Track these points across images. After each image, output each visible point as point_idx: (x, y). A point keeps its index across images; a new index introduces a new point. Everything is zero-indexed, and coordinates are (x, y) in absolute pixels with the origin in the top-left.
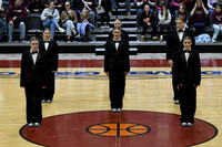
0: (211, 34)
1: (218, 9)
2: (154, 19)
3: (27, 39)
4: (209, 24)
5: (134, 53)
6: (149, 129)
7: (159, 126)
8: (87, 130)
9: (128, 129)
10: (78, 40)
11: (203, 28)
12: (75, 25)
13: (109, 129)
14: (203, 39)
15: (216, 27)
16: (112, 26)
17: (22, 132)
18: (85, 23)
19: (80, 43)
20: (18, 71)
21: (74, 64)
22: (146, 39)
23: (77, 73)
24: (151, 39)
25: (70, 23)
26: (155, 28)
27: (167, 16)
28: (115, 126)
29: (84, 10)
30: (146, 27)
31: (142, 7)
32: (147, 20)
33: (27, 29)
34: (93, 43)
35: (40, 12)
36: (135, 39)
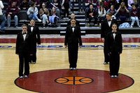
0: (130, 22)
1: (134, 8)
2: (96, 14)
3: (19, 25)
4: (129, 17)
5: (84, 34)
6: (93, 80)
7: (99, 78)
8: (55, 81)
9: (80, 80)
10: (50, 26)
11: (125, 19)
12: (48, 17)
13: (68, 80)
14: (125, 26)
15: (133, 18)
16: (70, 18)
17: (16, 82)
18: (54, 16)
19: (51, 28)
20: (14, 45)
21: (47, 41)
22: (91, 26)
23: (49, 46)
24: (94, 26)
25: (45, 16)
26: (96, 19)
27: (103, 12)
28: (72, 78)
29: (53, 8)
30: (91, 18)
31: (88, 6)
32: (91, 14)
33: (19, 20)
34: (59, 28)
35: (27, 9)
36: (84, 26)
